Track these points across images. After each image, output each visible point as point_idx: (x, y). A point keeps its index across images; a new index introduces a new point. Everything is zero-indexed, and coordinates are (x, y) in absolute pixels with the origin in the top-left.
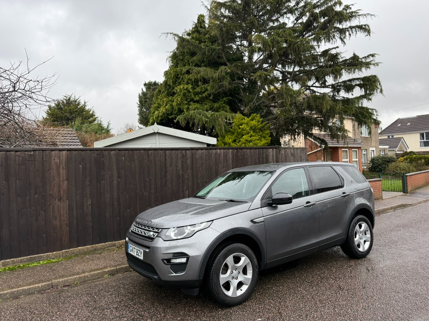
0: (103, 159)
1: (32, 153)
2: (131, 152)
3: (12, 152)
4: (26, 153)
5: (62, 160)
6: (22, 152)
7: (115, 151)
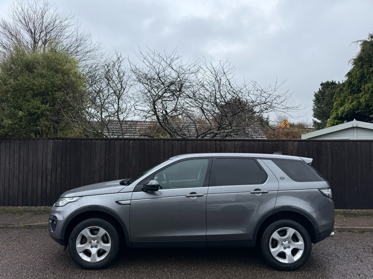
0: (322, 148)
1: (277, 143)
2: (341, 143)
3: (266, 142)
4: (274, 142)
5: (295, 148)
6: (272, 142)
7: (330, 142)
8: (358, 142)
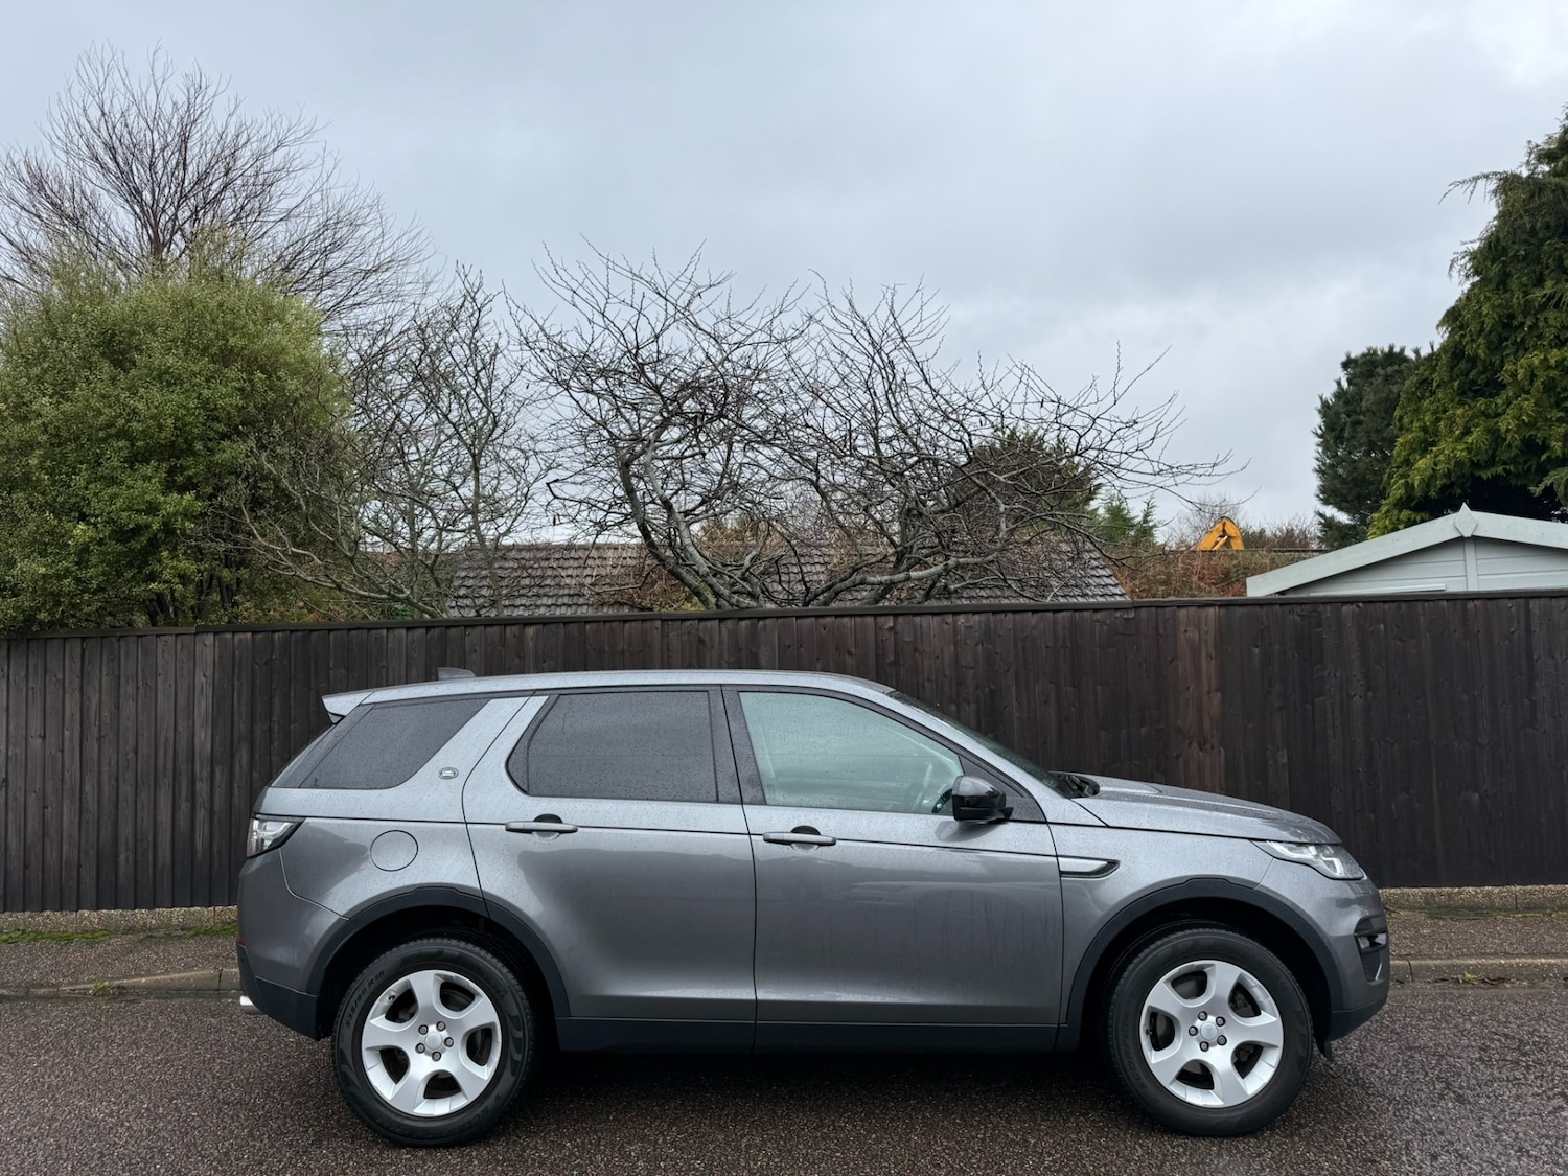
0: (1320, 630)
1: (1132, 614)
2: (1404, 606)
3: (1085, 613)
4: (1118, 614)
5: (1207, 633)
6: (1108, 612)
7: (1354, 606)
8: (1473, 599)
